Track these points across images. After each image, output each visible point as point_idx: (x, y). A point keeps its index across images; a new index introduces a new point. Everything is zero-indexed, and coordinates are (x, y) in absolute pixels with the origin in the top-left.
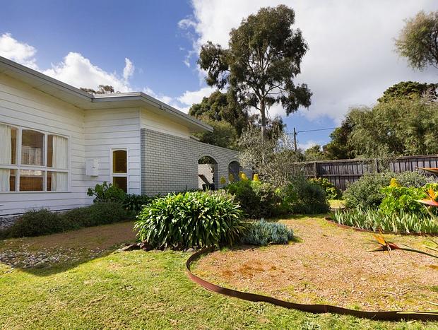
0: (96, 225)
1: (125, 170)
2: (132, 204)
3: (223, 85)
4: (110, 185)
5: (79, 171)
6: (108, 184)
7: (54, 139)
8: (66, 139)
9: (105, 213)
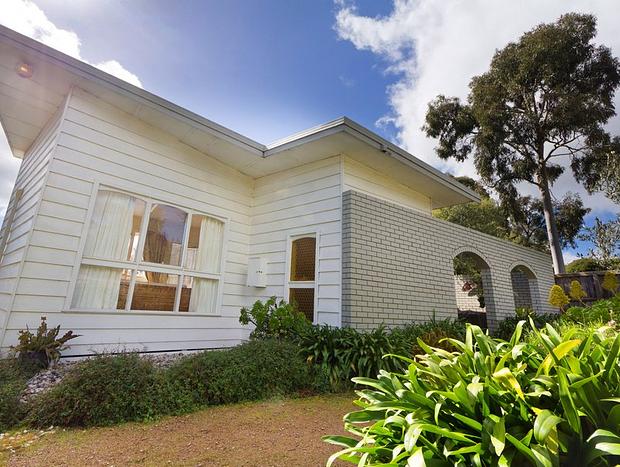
0: (235, 399)
1: (311, 277)
2: (320, 348)
3: (465, 155)
4: (282, 303)
5: (236, 279)
6: (278, 302)
7: (204, 223)
8: (223, 223)
9: (260, 368)
